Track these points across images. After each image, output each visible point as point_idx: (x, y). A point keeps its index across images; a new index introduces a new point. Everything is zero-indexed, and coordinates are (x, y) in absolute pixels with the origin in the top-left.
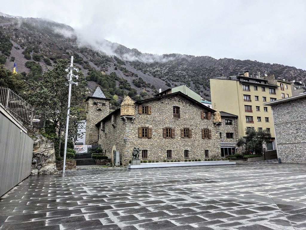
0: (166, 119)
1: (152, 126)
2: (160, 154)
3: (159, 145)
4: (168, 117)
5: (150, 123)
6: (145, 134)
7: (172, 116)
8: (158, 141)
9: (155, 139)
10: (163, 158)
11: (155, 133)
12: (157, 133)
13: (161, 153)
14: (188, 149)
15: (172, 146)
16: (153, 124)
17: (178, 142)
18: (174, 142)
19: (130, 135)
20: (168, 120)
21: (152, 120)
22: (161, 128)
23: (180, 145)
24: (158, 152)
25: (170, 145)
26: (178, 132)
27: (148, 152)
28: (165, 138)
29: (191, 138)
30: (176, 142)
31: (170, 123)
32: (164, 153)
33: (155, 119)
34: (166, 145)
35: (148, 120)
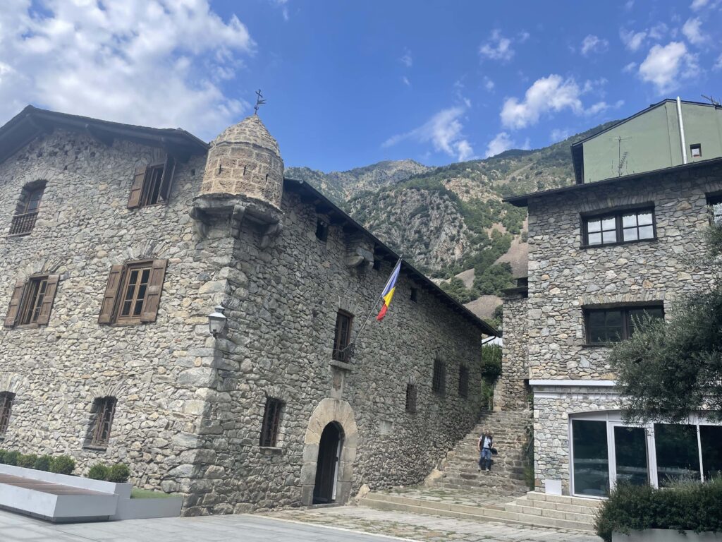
7: (6, 230)
26: (4, 298)
29: (46, 325)
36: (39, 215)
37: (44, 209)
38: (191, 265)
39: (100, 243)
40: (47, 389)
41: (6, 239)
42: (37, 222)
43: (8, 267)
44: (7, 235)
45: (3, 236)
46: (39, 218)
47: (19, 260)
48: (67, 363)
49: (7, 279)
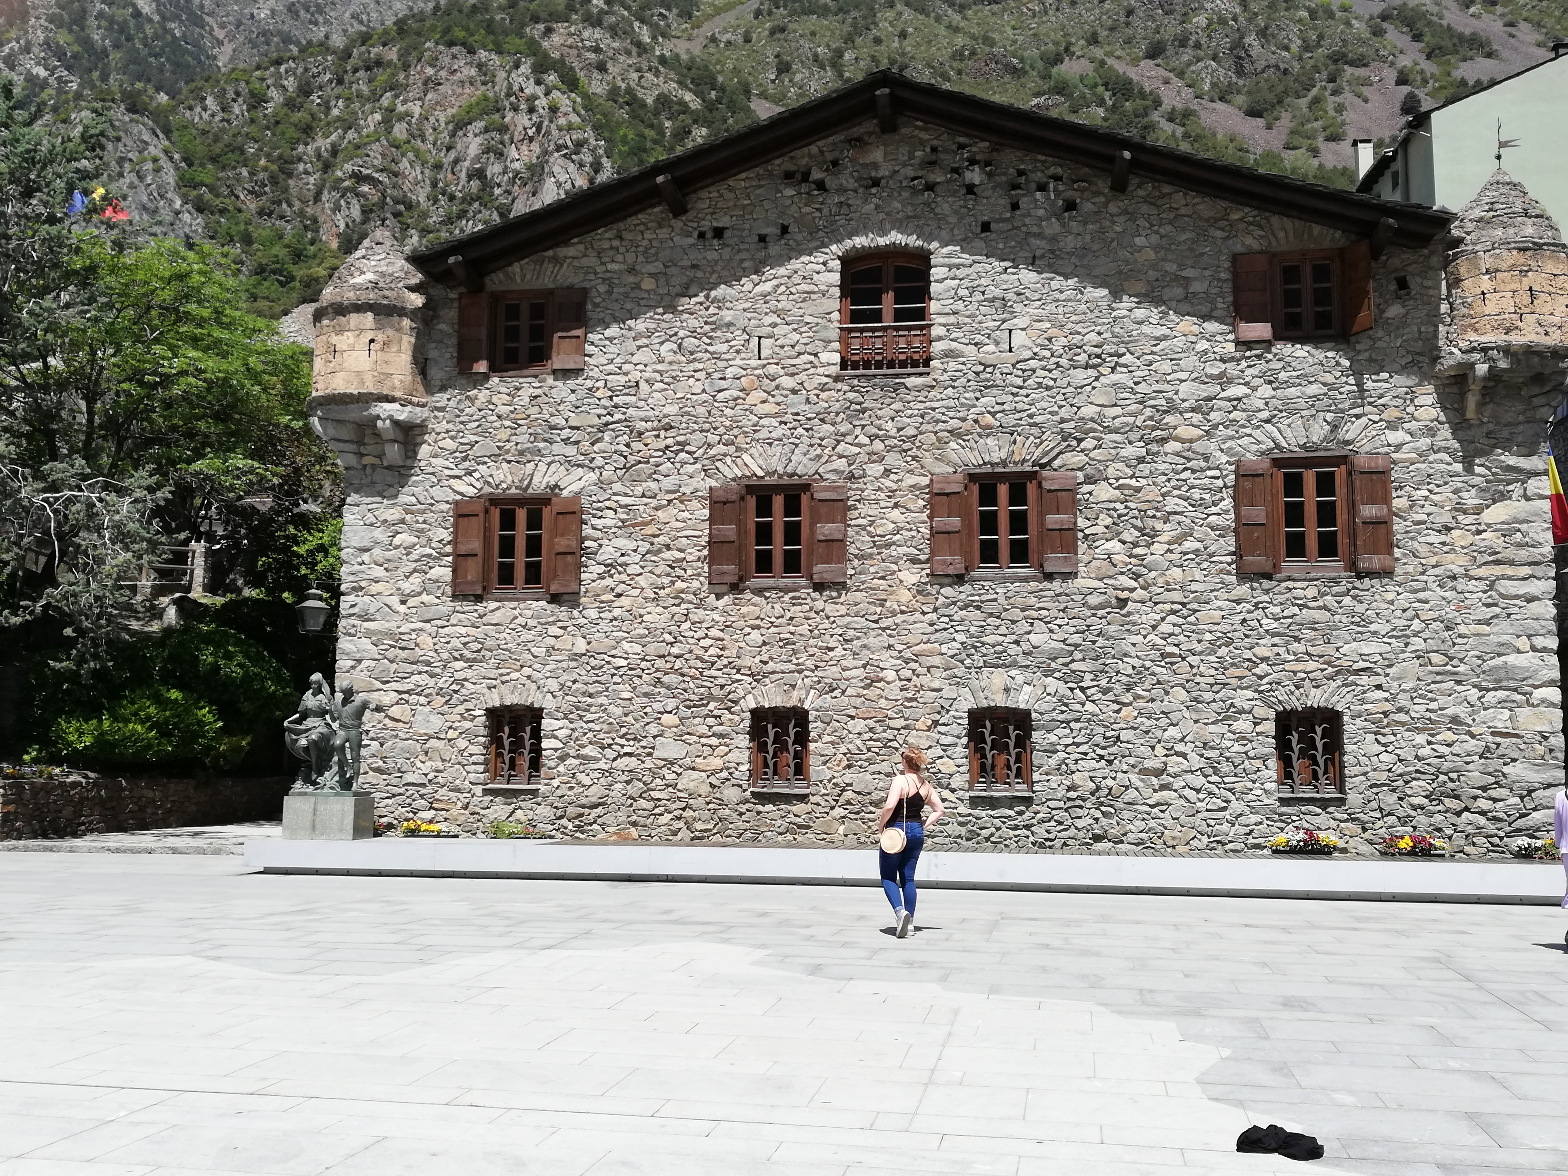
0: (756, 396)
1: (593, 477)
2: (668, 749)
3: (660, 663)
4: (772, 369)
5: (571, 451)
6: (520, 560)
7: (825, 357)
8: (655, 616)
9: (624, 601)
10: (705, 789)
11: (621, 543)
12: (644, 547)
13: (679, 737)
14: (1022, 700)
15: (810, 664)
16: (599, 461)
17: (884, 623)
18: (841, 622)
19: (379, 572)
20: (770, 408)
21: (596, 421)
22: (687, 490)
23: (908, 654)
24: (653, 729)
25: (795, 652)
26: (896, 514)
27: (547, 724)
28: (735, 588)
29: (1073, 575)
30: (861, 622)
31: (800, 430)
32: (714, 741)
33: (627, 406)
34: (747, 661)
35: (554, 420)
36: (936, 331)
37: (950, 320)
38: (1449, 468)
39: (1172, 408)
40: (1127, 698)
41: (837, 379)
42: (937, 347)
43: (878, 446)
44: (835, 370)
45: (821, 370)
46: (940, 339)
47: (911, 431)
48: (1170, 649)
49: (887, 472)
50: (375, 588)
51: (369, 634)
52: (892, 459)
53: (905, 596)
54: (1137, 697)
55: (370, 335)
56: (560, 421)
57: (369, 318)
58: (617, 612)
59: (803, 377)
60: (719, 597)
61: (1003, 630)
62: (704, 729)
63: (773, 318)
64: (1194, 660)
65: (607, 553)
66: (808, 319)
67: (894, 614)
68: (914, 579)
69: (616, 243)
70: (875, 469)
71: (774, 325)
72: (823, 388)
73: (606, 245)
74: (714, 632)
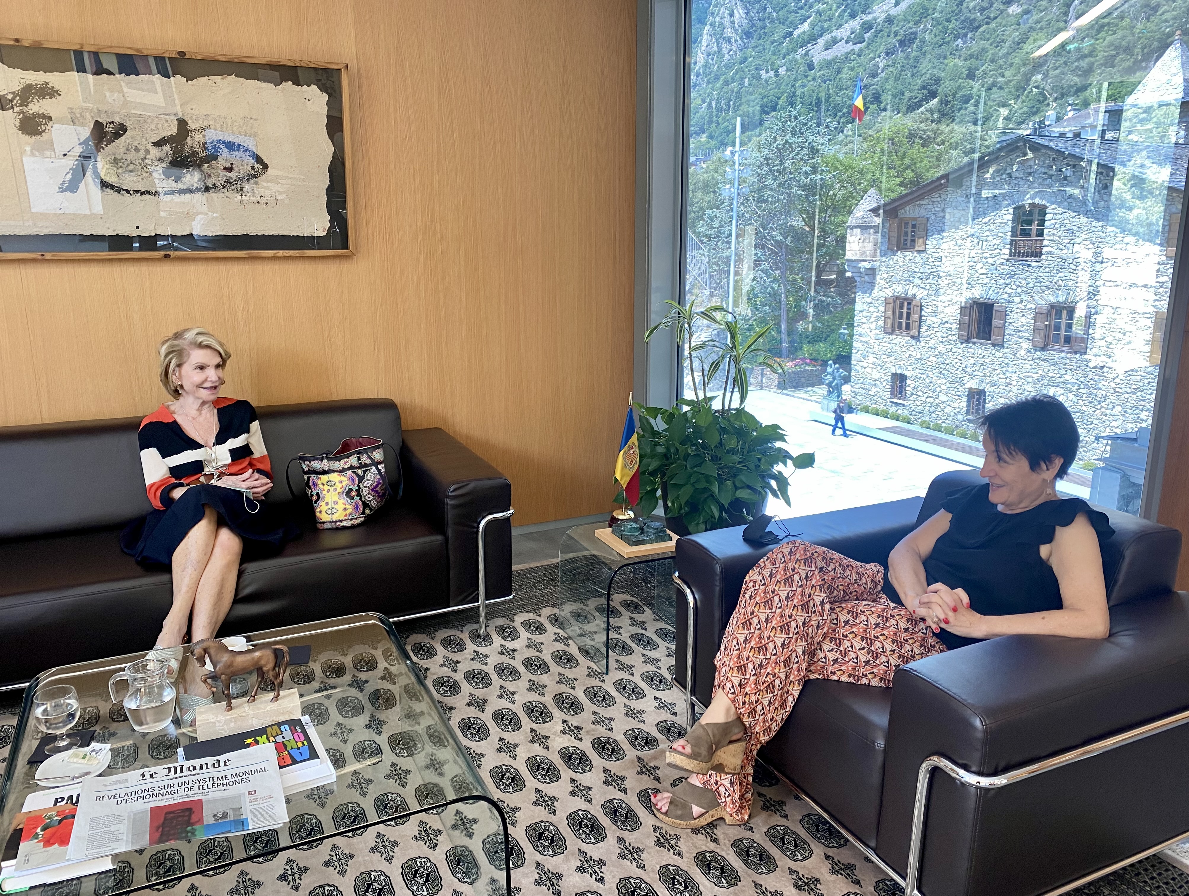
0: (979, 265)
1: (926, 292)
2: (943, 397)
3: (942, 366)
4: (985, 255)
5: (920, 282)
6: (904, 321)
7: (1004, 251)
8: (942, 348)
9: (932, 341)
10: (952, 414)
11: (933, 319)
12: (940, 321)
13: (946, 394)
15: (988, 374)
16: (928, 287)
17: (1015, 362)
18: (1001, 359)
19: (864, 320)
20: (983, 271)
21: (928, 271)
22: (954, 301)
23: (1021, 376)
24: (938, 390)
25: (984, 369)
26: (1023, 319)
27: (908, 382)
28: (967, 341)
29: (1085, 353)
30: (1006, 361)
31: (993, 281)
32: (957, 397)
33: (938, 266)
34: (968, 370)
35: (916, 270)
36: (1045, 243)
37: (1051, 238)
40: (1099, 407)
41: (1008, 260)
42: (1045, 250)
43: (1019, 290)
44: (1007, 257)
45: (1002, 257)
46: (1046, 246)
47: (1031, 285)
48: (1117, 390)
49: (1021, 302)
50: (863, 326)
51: (862, 342)
52: (1023, 296)
53: (1023, 353)
54: (1102, 407)
55: (859, 237)
56: (917, 270)
57: (858, 231)
58: (930, 345)
59: (996, 259)
60: (962, 343)
61: (1056, 372)
62: (953, 392)
63: (988, 233)
64: (1127, 396)
65: (929, 322)
66: (1000, 234)
67: (1018, 359)
68: (1027, 346)
69: (939, 199)
70: (1017, 300)
71: (988, 236)
72: (1002, 264)
73: (935, 200)
74: (959, 357)
